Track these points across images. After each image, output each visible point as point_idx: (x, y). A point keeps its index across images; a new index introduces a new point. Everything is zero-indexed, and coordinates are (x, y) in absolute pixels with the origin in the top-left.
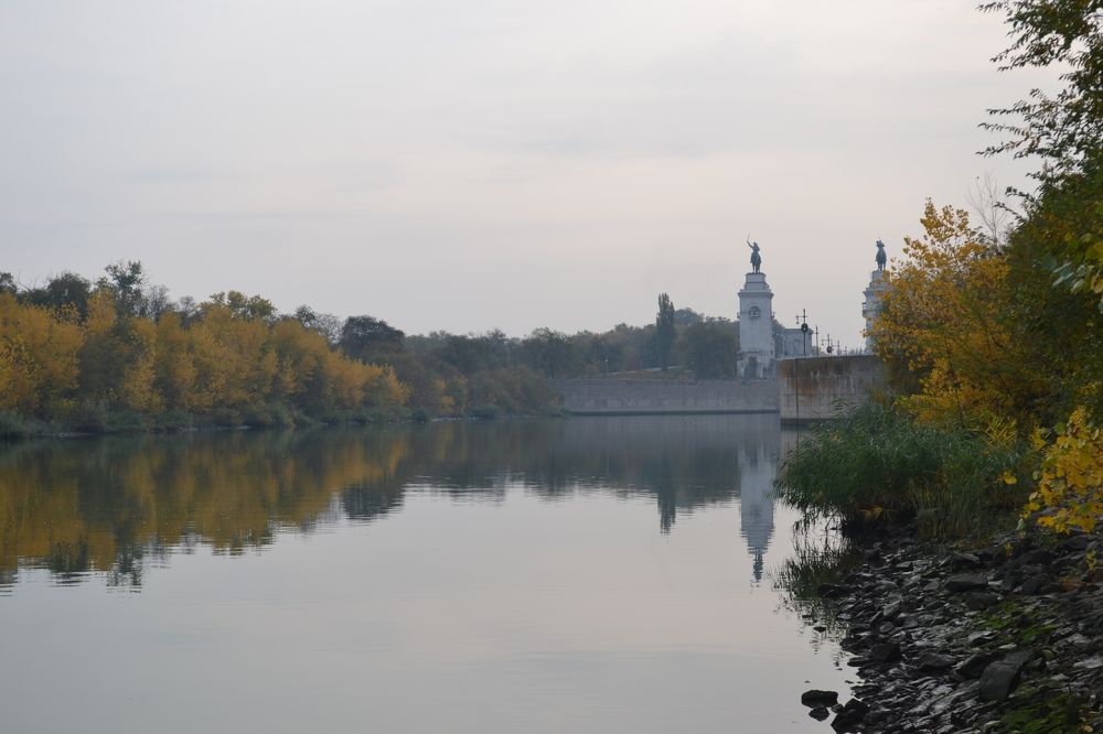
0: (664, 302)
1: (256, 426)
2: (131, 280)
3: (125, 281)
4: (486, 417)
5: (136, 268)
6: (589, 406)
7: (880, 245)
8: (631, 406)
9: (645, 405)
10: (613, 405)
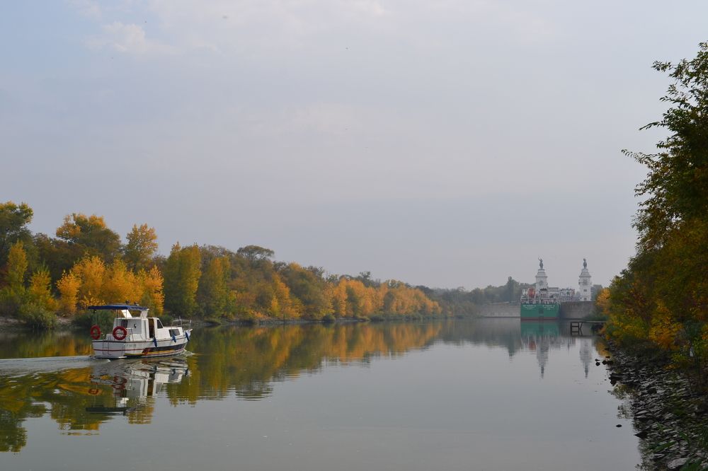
0: (510, 278)
1: (414, 319)
2: (367, 276)
3: (366, 277)
4: (460, 317)
5: (369, 273)
6: (489, 315)
7: (584, 260)
8: (502, 315)
9: (507, 314)
10: (496, 315)
